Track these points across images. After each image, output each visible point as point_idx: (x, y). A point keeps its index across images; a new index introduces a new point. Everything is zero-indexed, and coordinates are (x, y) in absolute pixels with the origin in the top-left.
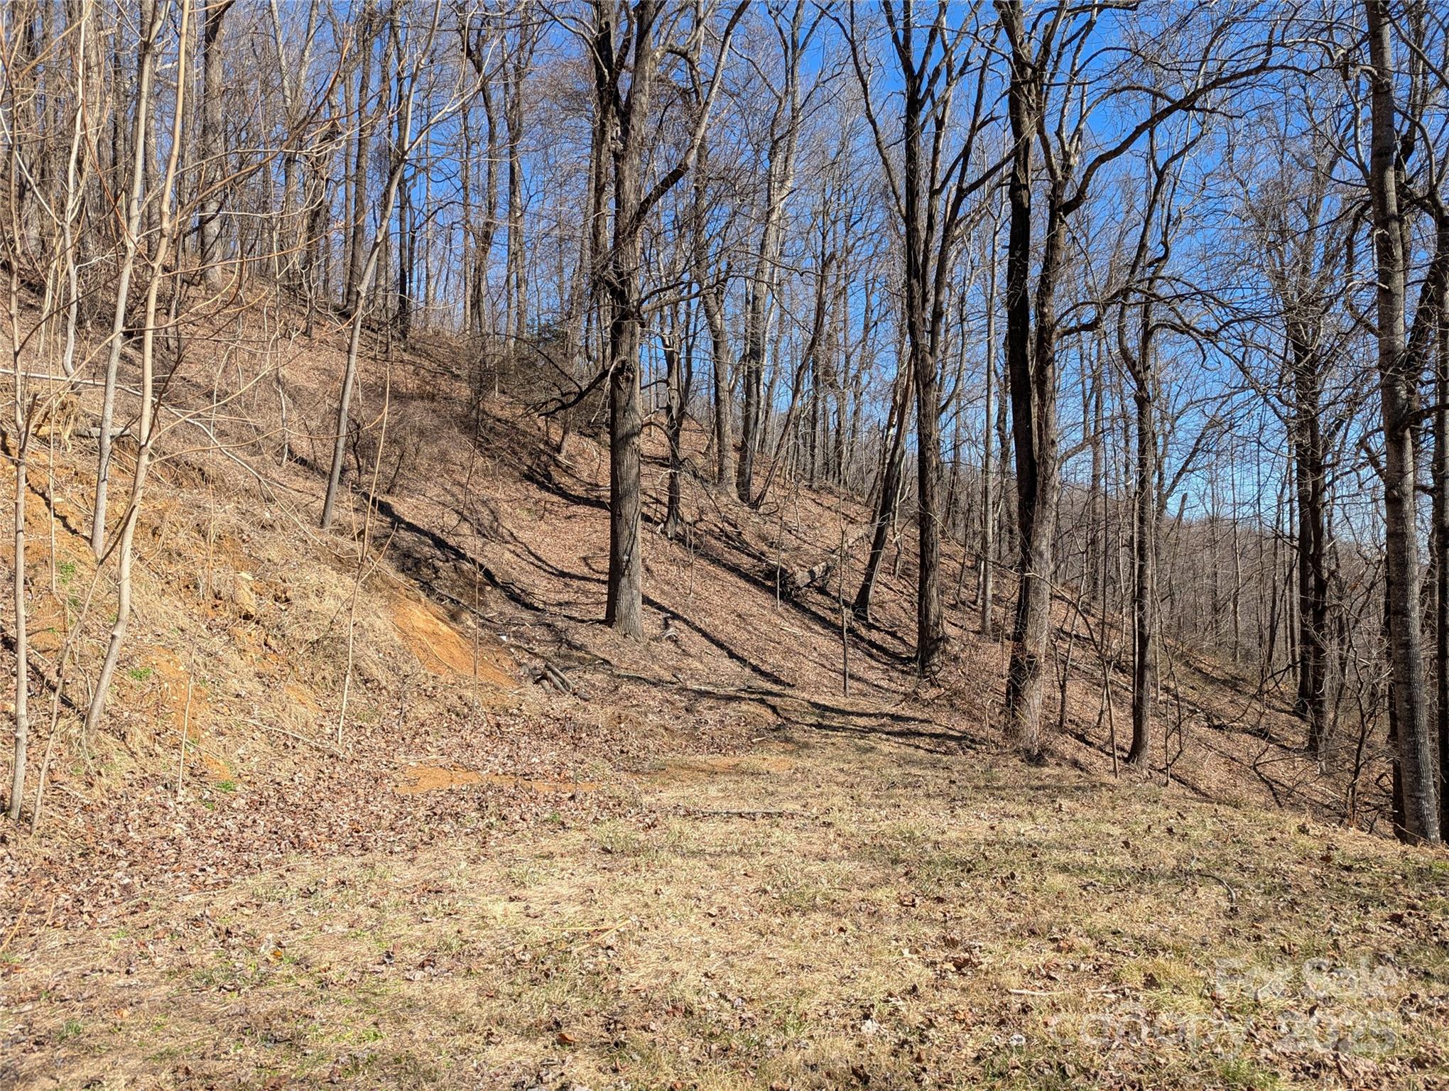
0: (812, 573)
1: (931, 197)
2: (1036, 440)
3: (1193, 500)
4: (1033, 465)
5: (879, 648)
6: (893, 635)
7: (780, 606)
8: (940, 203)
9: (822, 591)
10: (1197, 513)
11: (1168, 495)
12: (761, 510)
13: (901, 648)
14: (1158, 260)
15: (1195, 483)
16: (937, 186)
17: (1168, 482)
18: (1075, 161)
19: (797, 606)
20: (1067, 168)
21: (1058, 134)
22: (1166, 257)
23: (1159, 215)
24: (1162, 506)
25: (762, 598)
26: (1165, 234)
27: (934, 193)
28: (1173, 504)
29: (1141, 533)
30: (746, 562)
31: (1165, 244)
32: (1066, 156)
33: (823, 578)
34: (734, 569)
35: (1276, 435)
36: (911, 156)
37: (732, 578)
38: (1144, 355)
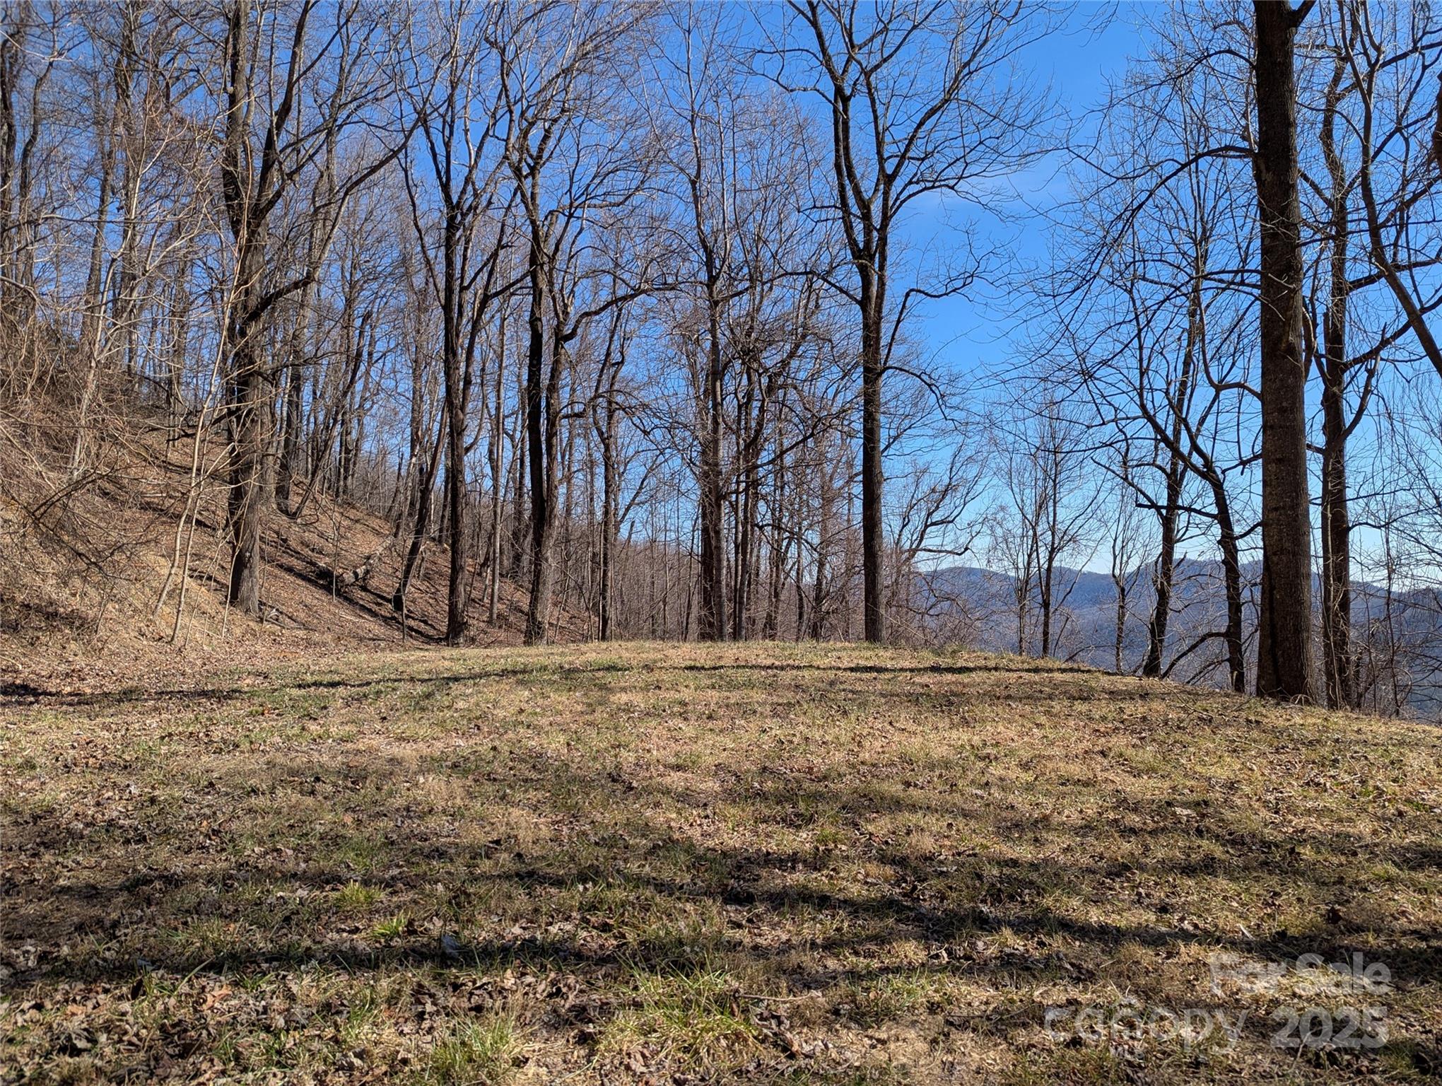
0: (356, 574)
1: (461, 291)
2: (545, 485)
3: (638, 526)
4: (543, 501)
5: (416, 631)
6: (425, 622)
7: (335, 600)
8: (468, 296)
9: (364, 589)
10: (641, 537)
11: (621, 522)
12: (299, 521)
13: (432, 632)
14: (618, 363)
15: (639, 514)
16: (466, 284)
17: (621, 513)
18: (571, 310)
19: (346, 599)
20: (566, 313)
21: (561, 290)
22: (622, 362)
23: (619, 333)
24: (617, 529)
25: (319, 593)
26: (622, 346)
27: (463, 289)
28: (624, 529)
29: (606, 549)
30: (298, 564)
31: (622, 353)
32: (566, 306)
33: (364, 579)
34: (290, 570)
35: (690, 483)
36: (449, 263)
37: (289, 578)
38: (609, 428)
